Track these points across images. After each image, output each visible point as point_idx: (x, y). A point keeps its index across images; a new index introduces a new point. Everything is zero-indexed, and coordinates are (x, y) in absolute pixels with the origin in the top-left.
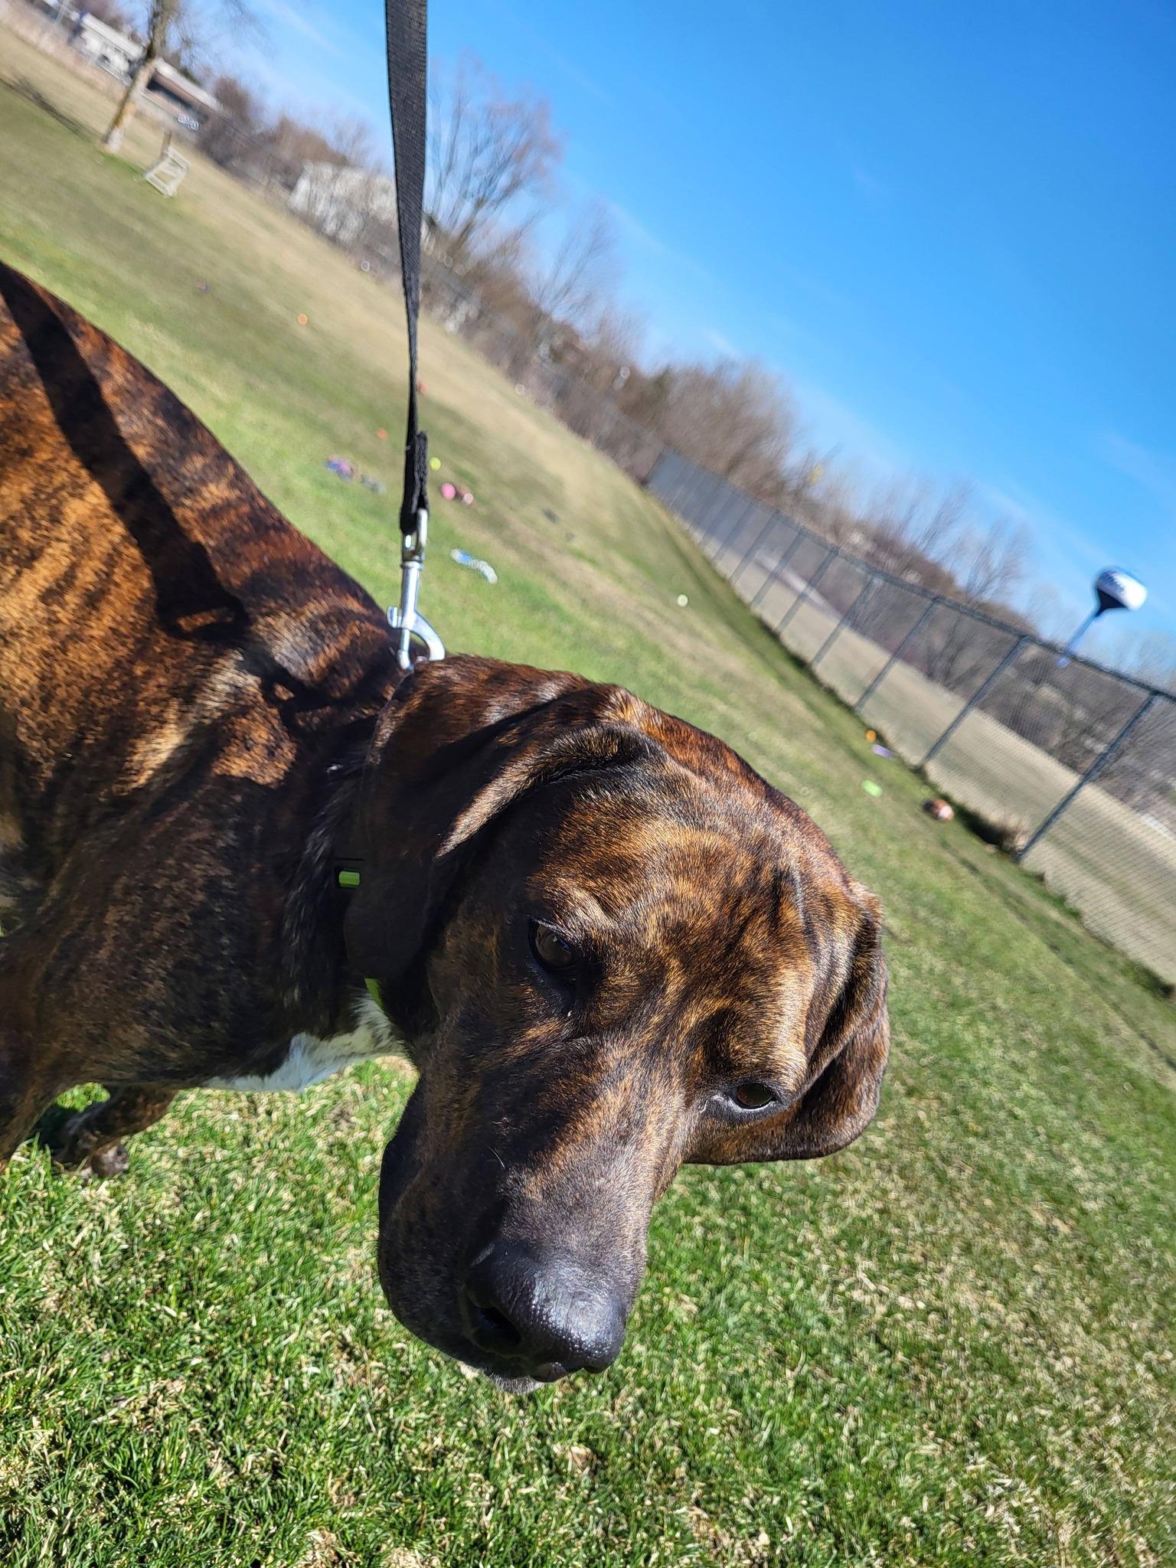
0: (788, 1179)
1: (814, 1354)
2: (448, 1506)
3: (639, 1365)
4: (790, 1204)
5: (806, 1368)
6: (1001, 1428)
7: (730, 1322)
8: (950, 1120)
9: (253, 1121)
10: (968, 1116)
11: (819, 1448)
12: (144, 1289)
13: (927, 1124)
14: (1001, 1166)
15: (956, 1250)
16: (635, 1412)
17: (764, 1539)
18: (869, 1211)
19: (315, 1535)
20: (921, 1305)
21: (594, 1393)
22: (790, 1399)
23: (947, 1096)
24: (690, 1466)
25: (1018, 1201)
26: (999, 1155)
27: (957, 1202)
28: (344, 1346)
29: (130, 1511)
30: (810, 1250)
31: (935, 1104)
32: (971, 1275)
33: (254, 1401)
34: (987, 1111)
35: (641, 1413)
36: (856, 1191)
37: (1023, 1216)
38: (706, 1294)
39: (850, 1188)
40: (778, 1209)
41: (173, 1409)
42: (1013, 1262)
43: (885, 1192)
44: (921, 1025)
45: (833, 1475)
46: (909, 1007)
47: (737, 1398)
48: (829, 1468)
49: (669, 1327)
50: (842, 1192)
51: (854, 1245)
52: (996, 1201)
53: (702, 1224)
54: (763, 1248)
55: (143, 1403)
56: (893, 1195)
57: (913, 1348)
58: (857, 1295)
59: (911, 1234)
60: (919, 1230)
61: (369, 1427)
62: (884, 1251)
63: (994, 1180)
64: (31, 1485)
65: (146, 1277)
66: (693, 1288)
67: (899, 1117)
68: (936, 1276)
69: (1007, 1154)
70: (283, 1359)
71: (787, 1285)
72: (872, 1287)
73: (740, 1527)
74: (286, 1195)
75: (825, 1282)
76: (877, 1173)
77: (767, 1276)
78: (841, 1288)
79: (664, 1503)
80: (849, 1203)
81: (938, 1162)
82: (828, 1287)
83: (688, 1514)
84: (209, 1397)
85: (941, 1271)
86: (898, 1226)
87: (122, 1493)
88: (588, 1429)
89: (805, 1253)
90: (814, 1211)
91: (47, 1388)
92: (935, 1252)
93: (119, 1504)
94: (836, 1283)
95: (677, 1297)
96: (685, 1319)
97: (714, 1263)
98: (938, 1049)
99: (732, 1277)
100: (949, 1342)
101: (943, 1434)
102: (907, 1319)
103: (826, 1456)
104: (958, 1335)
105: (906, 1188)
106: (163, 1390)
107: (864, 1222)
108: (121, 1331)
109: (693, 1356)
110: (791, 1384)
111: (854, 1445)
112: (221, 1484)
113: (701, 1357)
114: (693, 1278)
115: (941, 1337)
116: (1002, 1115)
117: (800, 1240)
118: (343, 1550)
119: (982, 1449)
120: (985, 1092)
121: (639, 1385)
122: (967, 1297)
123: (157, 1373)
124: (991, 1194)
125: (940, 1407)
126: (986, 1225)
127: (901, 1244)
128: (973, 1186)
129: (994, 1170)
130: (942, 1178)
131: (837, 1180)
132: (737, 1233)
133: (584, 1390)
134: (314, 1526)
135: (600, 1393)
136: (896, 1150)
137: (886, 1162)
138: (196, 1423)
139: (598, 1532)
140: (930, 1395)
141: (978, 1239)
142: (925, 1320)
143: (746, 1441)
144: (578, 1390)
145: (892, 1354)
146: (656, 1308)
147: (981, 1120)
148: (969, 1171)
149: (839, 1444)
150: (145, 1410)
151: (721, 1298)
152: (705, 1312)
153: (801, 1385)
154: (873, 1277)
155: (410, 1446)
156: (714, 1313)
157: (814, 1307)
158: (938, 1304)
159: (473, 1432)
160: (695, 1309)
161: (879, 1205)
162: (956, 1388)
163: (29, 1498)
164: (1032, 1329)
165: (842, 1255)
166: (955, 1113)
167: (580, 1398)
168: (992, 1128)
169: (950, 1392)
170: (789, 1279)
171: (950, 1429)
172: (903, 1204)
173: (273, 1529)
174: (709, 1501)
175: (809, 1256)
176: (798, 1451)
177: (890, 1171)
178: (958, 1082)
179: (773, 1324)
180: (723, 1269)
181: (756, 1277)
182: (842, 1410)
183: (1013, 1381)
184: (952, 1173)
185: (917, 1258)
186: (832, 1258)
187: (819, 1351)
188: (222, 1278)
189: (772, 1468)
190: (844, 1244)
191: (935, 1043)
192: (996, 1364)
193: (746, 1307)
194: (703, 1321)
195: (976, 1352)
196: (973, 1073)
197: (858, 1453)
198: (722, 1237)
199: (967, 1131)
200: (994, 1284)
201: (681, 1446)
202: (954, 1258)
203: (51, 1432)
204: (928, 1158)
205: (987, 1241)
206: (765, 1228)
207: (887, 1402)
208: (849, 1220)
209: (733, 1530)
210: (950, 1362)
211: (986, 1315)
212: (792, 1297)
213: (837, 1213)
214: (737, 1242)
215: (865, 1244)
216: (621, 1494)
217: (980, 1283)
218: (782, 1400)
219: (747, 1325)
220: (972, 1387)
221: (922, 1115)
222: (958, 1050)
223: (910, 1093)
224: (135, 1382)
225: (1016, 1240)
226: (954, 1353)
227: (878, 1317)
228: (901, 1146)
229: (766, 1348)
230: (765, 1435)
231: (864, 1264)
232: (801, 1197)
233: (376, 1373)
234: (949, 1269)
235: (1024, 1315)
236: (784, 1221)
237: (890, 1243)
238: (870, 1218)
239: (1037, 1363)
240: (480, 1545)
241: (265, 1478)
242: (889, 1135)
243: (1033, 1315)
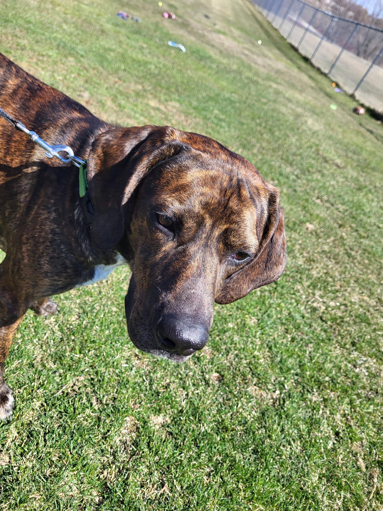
0: (292, 268)
1: (298, 328)
2: (170, 402)
3: (236, 344)
4: (293, 277)
5: (295, 333)
6: (363, 342)
7: (269, 323)
8: (355, 234)
9: (102, 286)
10: (361, 231)
11: (298, 360)
12: (68, 349)
13: (345, 237)
14: (372, 247)
15: (352, 281)
16: (234, 359)
17: (278, 392)
18: (321, 274)
19: (127, 418)
20: (338, 304)
21: (220, 356)
22: (288, 345)
23: (354, 225)
24: (253, 374)
25: (378, 259)
26: (372, 243)
27: (354, 264)
28: (136, 355)
29: (67, 422)
30: (299, 292)
31: (349, 229)
32: (357, 289)
33: (106, 379)
34: (369, 228)
35: (236, 359)
36: (317, 268)
37: (379, 264)
38: (260, 315)
39: (315, 267)
40: (288, 279)
41: (81, 386)
42: (373, 282)
43: (327, 266)
44: (346, 199)
45: (302, 367)
46: (342, 193)
47: (270, 348)
48: (301, 366)
49: (247, 329)
50: (312, 269)
51: (315, 287)
52: (370, 260)
53: (260, 291)
54: (282, 294)
55: (72, 385)
56: (330, 266)
57: (334, 320)
58: (315, 305)
59: (336, 279)
60: (339, 277)
61: (144, 381)
62: (325, 287)
63: (369, 253)
64: (36, 418)
65: (69, 346)
66: (256, 314)
67: (335, 237)
68: (344, 293)
69: (375, 242)
70: (115, 364)
71: (290, 306)
72: (321, 300)
73: (269, 390)
74: (114, 309)
75: (304, 302)
76: (326, 259)
77: (283, 305)
78: (310, 303)
79: (243, 388)
80: (314, 273)
81: (349, 251)
82: (305, 303)
83: (252, 389)
84: (92, 379)
85: (346, 290)
86: (331, 277)
87: (64, 417)
88: (218, 368)
89: (297, 294)
90: (301, 278)
91: (38, 388)
92: (345, 284)
93: (63, 421)
94: (308, 302)
95: (250, 318)
96: (253, 325)
97: (263, 303)
98: (352, 208)
99: (270, 307)
100: (347, 315)
101: (343, 347)
102: (333, 310)
103: (300, 362)
104: (350, 312)
105: (336, 263)
106: (78, 380)
107: (319, 278)
108: (62, 365)
109: (255, 337)
110: (290, 339)
111: (310, 357)
112: (96, 408)
113: (258, 336)
114: (255, 310)
115: (344, 313)
116: (375, 228)
117: (295, 289)
118: (137, 422)
119: (356, 350)
120: (369, 220)
121: (236, 350)
122: (355, 298)
123: (75, 375)
124: (368, 258)
125: (342, 338)
126: (364, 270)
127: (332, 284)
128: (361, 256)
129: (370, 250)
130: (349, 256)
131: (310, 265)
132: (272, 292)
133: (217, 355)
134: (126, 416)
135: (222, 355)
136: (333, 249)
137: (329, 255)
138: (89, 389)
139: (221, 400)
140: (339, 334)
141: (361, 276)
142: (339, 309)
143: (273, 361)
144: (215, 355)
145: (326, 323)
146: (243, 323)
147: (367, 231)
148: (360, 252)
149: (305, 357)
150: (72, 387)
151: (265, 316)
152: (260, 321)
153: (293, 340)
154: (321, 297)
155: (158, 384)
156: (262, 321)
157: (299, 312)
158: (345, 302)
159: (180, 376)
160: (256, 321)
161: (325, 271)
162: (348, 331)
163: (36, 423)
164: (378, 304)
165: (310, 291)
166: (357, 231)
167: (216, 358)
168: (370, 233)
169: (346, 332)
170: (291, 304)
171: (345, 344)
172: (334, 269)
173: (113, 419)
174: (259, 383)
175: (298, 294)
176: (291, 362)
177: (330, 258)
178: (359, 219)
179: (284, 321)
180: (267, 305)
181: (279, 305)
182: (307, 345)
183: (369, 324)
184: (353, 253)
185: (338, 287)
186: (307, 293)
187: (299, 327)
188: (94, 342)
189: (281, 369)
190: (311, 287)
191: (351, 205)
192: (363, 320)
193: (275, 317)
194: (259, 324)
195: (356, 317)
196: (365, 214)
197: (311, 359)
198: (267, 294)
199: (361, 237)
200: (365, 291)
201: (250, 368)
202: (352, 285)
203: (41, 402)
204: (346, 250)
205: (364, 277)
206: (283, 287)
207: (323, 341)
208: (313, 279)
209: (267, 391)
210: (347, 322)
211: (362, 303)
212: (291, 310)
213: (309, 277)
214: (272, 294)
215: (319, 286)
216: (228, 387)
217: (361, 291)
218: (286, 346)
219: (274, 323)
220: (353, 329)
221: (344, 234)
222: (359, 206)
223: (340, 226)
224: (68, 379)
225: (375, 274)
226: (348, 319)
227: (322, 311)
228: (335, 247)
229: (281, 329)
230: (279, 359)
231: (318, 293)
232: (296, 274)
233: (147, 362)
234: (349, 289)
235: (377, 300)
236: (290, 283)
237: (328, 284)
238: (321, 276)
239: (379, 316)
240: (181, 411)
241: (111, 403)
242: (331, 244)
243: (379, 299)
